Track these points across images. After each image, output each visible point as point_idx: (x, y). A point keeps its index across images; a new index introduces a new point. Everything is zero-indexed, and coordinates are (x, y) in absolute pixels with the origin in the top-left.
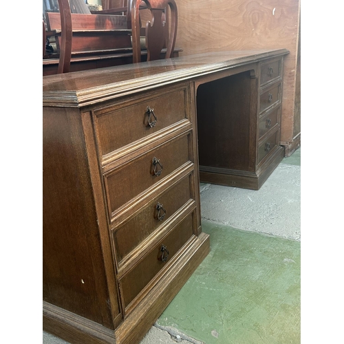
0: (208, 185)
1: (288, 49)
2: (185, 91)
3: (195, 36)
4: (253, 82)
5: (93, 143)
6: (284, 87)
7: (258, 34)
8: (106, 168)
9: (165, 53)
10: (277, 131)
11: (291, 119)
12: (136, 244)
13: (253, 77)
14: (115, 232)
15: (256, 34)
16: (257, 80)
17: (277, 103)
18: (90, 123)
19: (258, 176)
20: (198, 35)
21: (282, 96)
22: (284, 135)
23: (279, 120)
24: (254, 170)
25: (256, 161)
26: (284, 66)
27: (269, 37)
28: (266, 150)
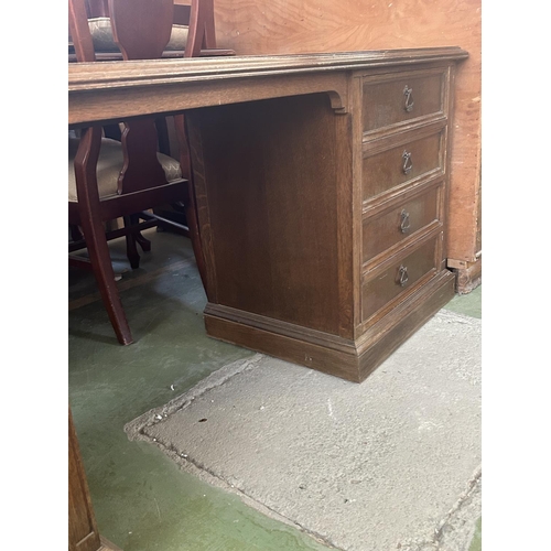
0: (259, 357)
1: (463, 48)
3: (275, 24)
4: (342, 124)
6: (457, 137)
7: (402, 14)
10: (436, 238)
11: (470, 211)
13: (338, 113)
15: (397, 15)
16: (350, 119)
17: (433, 174)
19: (359, 351)
20: (280, 22)
21: (449, 159)
22: (455, 247)
23: (440, 211)
24: (351, 335)
25: (356, 315)
26: (454, 88)
27: (424, 22)
28: (398, 283)
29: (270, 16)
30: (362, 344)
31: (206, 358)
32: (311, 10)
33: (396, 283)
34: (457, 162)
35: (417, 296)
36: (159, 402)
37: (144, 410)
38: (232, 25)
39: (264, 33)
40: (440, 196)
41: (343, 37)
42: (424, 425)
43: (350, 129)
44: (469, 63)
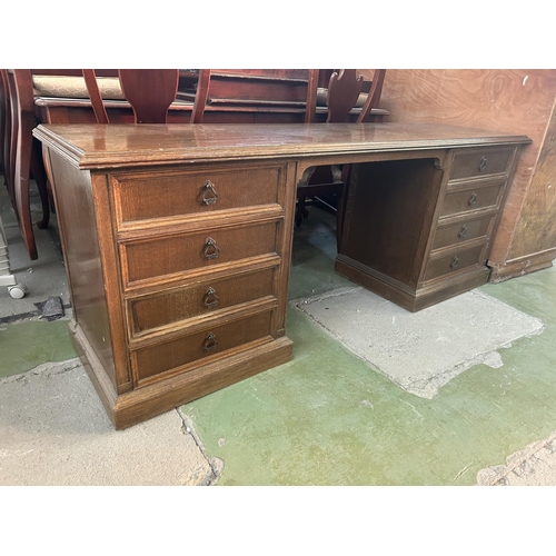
0: (361, 288)
1: (531, 137)
2: (279, 171)
4: (438, 174)
5: (108, 207)
6: (513, 189)
8: (124, 236)
9: (358, 115)
10: (483, 246)
12: (167, 322)
13: (437, 168)
14: (133, 303)
16: (443, 172)
17: (489, 208)
18: (105, 187)
20: (422, 96)
21: (504, 200)
22: (495, 254)
23: (490, 231)
24: (415, 287)
25: (421, 276)
26: (518, 159)
27: (510, 116)
28: (451, 266)
29: (416, 91)
30: (419, 293)
31: (332, 282)
32: (443, 93)
33: (450, 265)
34: (509, 204)
35: (460, 277)
36: (306, 296)
37: (299, 297)
38: (392, 92)
39: (410, 100)
40: (492, 222)
41: (459, 114)
42: (441, 338)
43: (442, 178)
44: (532, 147)
